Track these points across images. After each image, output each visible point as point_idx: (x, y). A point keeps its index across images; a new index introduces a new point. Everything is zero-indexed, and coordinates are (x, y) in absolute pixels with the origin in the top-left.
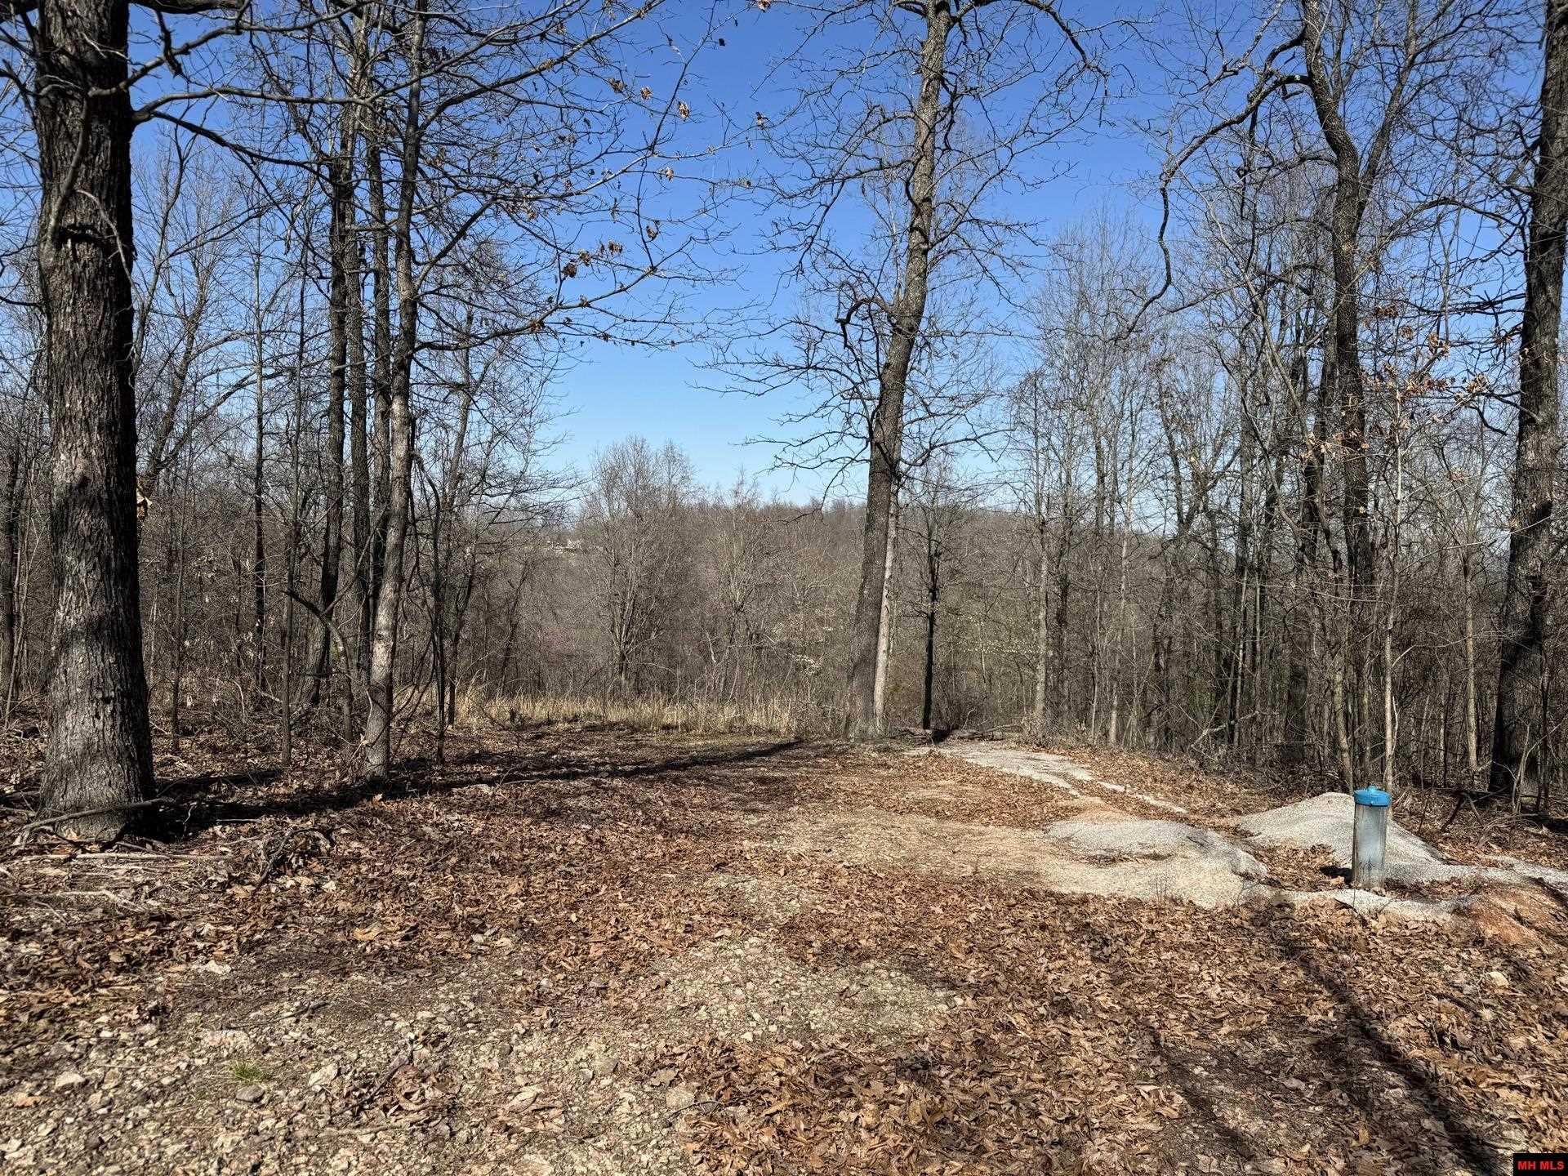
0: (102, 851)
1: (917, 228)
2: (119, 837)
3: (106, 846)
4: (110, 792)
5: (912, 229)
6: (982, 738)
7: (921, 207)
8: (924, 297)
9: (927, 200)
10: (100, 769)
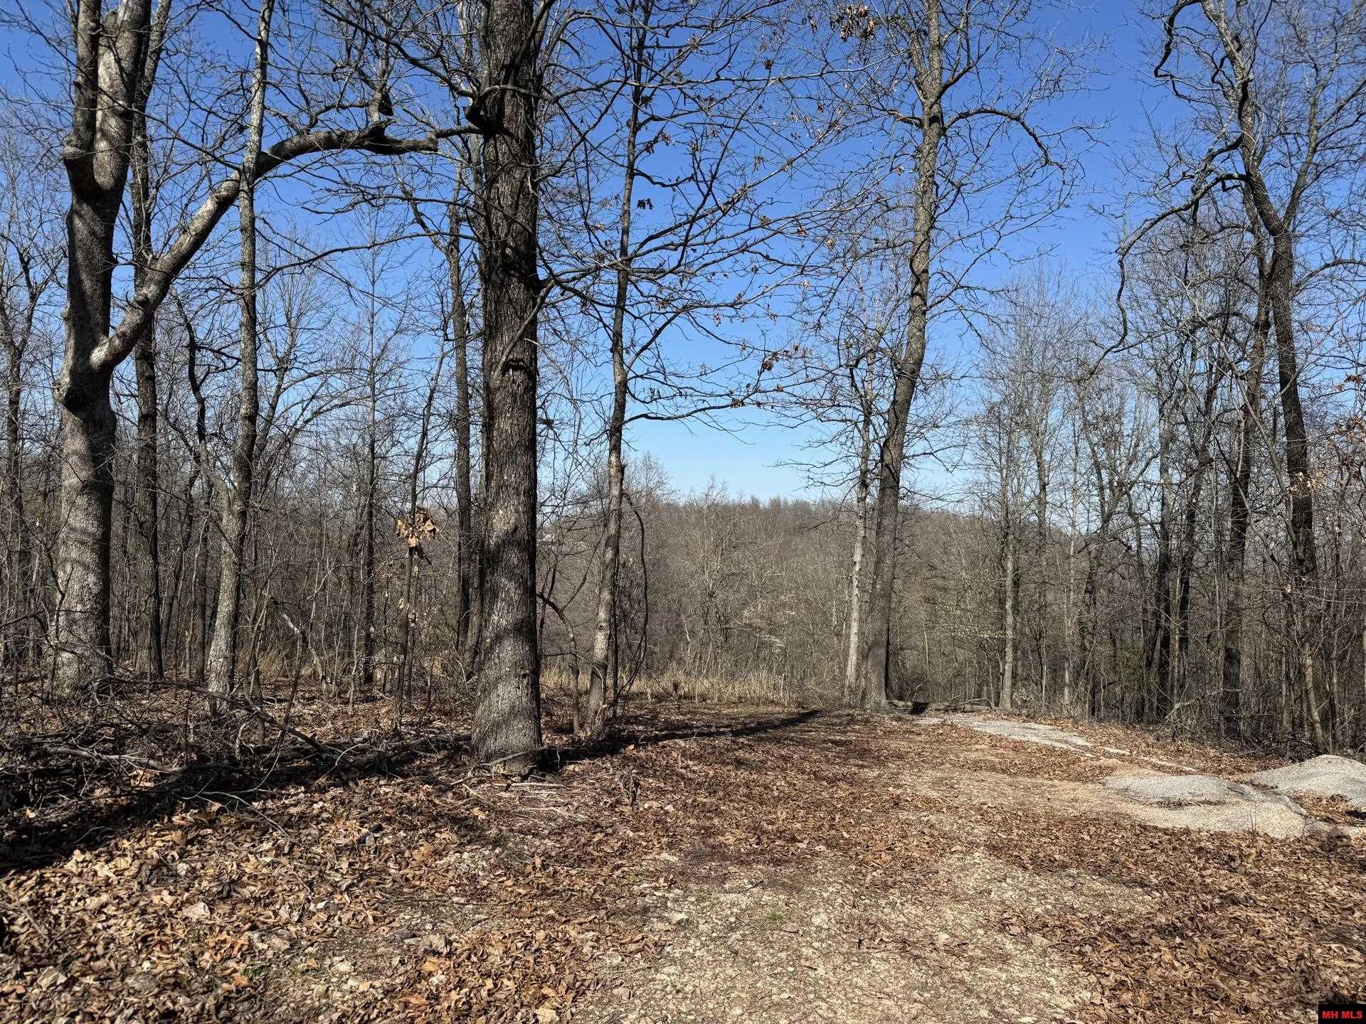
0: (522, 781)
1: (918, 294)
2: (531, 771)
3: (524, 778)
4: (526, 740)
5: (913, 295)
6: (955, 710)
7: (919, 278)
8: (923, 348)
9: (926, 271)
10: (519, 724)
